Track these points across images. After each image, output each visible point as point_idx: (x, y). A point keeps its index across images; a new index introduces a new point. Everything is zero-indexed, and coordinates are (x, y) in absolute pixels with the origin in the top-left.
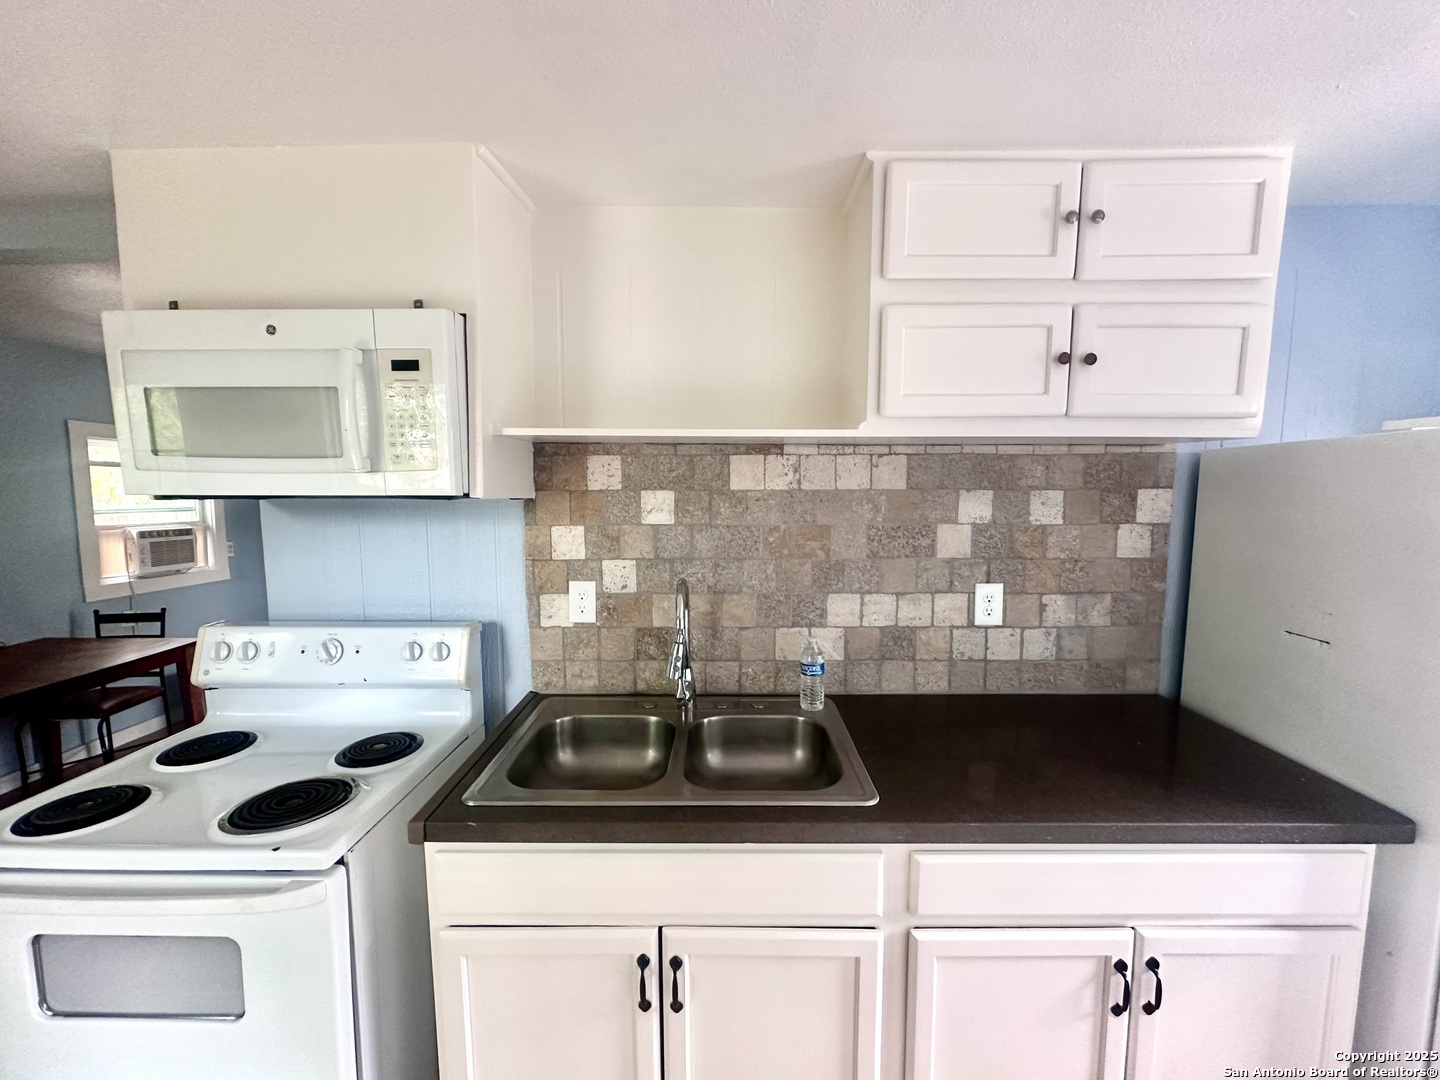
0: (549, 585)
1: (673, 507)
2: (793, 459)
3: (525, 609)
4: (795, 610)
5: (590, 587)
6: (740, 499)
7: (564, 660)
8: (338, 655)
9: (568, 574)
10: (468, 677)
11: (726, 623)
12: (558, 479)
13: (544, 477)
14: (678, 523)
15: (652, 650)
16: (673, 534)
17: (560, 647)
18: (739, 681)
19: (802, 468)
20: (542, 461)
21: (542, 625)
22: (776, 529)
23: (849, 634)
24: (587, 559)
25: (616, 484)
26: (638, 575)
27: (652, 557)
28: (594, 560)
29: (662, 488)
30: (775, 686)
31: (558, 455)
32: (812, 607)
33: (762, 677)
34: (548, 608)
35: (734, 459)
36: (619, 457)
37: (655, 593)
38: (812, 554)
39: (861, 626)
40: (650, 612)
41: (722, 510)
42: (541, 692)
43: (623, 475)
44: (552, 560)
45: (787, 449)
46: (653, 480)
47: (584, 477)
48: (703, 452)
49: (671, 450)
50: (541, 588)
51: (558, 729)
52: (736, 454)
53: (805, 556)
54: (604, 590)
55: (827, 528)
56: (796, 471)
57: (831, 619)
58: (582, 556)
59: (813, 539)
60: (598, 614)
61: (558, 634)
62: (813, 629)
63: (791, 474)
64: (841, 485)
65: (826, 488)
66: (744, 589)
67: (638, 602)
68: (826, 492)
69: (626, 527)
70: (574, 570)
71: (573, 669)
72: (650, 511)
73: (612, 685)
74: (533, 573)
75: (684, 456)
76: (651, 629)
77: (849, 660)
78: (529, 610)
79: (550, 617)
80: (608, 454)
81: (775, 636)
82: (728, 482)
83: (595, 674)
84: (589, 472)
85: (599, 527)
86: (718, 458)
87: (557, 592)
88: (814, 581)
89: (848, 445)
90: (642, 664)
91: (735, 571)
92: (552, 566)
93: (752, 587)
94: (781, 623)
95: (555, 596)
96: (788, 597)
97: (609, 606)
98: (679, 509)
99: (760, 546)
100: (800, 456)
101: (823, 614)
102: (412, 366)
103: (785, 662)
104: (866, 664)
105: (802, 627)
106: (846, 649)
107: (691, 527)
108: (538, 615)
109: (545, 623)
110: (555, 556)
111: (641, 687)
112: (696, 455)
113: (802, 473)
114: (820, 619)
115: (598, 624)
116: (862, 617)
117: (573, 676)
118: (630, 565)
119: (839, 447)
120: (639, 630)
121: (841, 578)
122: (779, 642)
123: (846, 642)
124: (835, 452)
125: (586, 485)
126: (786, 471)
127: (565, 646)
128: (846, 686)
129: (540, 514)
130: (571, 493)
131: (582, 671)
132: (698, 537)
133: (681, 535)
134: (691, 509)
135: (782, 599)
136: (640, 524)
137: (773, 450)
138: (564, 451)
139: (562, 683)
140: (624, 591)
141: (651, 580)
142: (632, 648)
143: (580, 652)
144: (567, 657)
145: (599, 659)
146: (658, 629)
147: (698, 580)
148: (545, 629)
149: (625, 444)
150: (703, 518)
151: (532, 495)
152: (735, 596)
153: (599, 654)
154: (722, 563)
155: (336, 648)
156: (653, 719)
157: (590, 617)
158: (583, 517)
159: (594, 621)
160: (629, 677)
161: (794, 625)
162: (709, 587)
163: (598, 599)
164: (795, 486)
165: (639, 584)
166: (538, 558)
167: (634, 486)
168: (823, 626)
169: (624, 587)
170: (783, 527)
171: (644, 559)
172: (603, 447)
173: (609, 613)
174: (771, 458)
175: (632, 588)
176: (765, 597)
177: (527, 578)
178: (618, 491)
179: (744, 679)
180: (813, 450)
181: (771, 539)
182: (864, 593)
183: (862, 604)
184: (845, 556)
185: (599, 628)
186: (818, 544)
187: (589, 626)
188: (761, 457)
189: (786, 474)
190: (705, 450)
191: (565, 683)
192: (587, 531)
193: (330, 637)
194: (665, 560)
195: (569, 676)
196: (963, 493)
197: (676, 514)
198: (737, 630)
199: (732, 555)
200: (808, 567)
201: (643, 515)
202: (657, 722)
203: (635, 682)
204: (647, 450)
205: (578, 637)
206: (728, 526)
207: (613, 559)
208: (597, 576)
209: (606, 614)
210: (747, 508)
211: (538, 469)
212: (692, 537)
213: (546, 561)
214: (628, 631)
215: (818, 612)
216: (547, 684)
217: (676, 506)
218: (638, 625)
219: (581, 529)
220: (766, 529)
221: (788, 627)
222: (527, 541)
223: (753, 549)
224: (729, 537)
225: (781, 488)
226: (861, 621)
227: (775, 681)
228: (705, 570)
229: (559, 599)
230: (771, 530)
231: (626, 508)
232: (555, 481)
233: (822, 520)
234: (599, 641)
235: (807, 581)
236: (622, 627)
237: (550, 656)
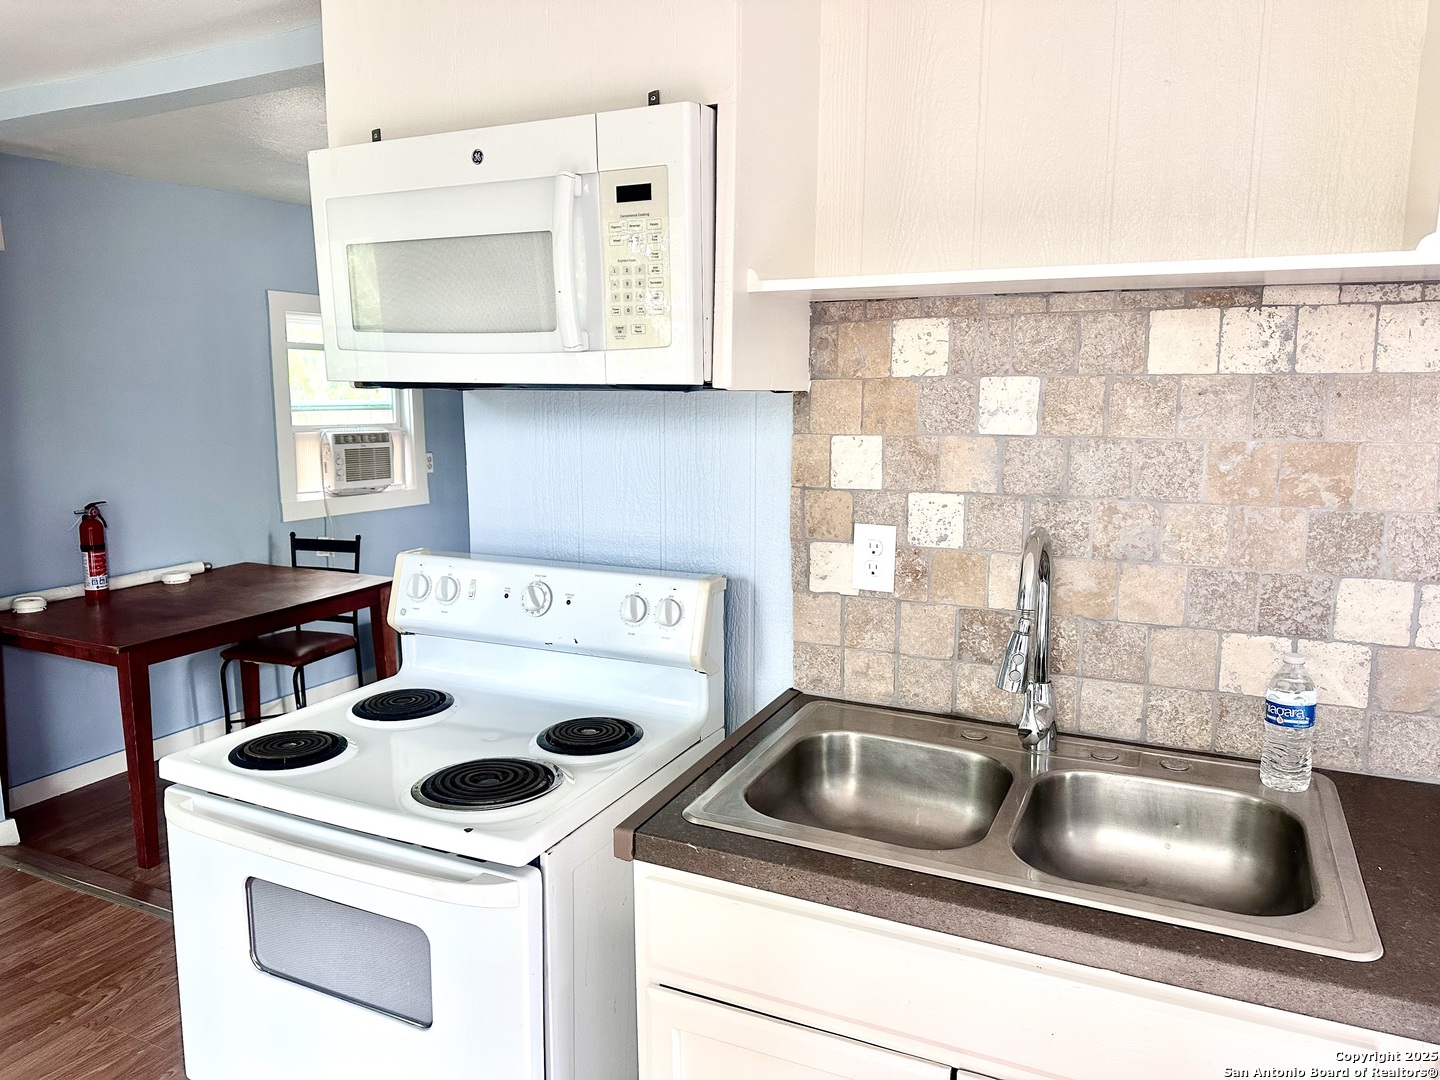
0: (824, 528)
1: (1035, 406)
2: (1282, 315)
3: (788, 564)
4: (1265, 602)
5: (887, 535)
6: (1167, 390)
7: (842, 646)
8: (547, 605)
9: (854, 512)
10: (705, 654)
11: (1124, 615)
12: (847, 356)
13: (826, 356)
14: (1044, 432)
15: (986, 647)
16: (1033, 453)
17: (837, 626)
18: (1143, 720)
19: (1301, 331)
20: (823, 332)
21: (811, 589)
22: (1237, 447)
23: (1380, 659)
24: (886, 490)
25: (939, 366)
26: (967, 520)
27: (993, 490)
28: (895, 492)
29: (1018, 373)
30: (1216, 738)
31: (850, 321)
32: (1305, 601)
33: (1189, 719)
34: (822, 563)
35: (1157, 317)
36: (946, 321)
37: (995, 551)
38: (1313, 497)
39: (1412, 646)
40: (984, 584)
41: (1129, 411)
42: (805, 692)
43: (952, 351)
44: (830, 488)
45: (1269, 296)
46: (1005, 359)
47: (887, 356)
48: (1099, 307)
49: (1040, 304)
50: (812, 532)
51: (825, 748)
52: (1163, 308)
53: (1296, 501)
54: (910, 540)
55: (1350, 449)
56: (1287, 337)
57: (1343, 626)
58: (877, 485)
59: (1317, 469)
60: (899, 577)
61: (834, 605)
62: (1302, 643)
63: (1275, 345)
64: (1386, 364)
65: (1351, 370)
66: (1164, 557)
67: (967, 564)
68: (1354, 379)
69: (952, 440)
70: (863, 507)
71: (855, 662)
72: (993, 414)
73: (916, 695)
74: (802, 509)
75: (1063, 314)
76: (984, 613)
77: (1375, 711)
78: (794, 566)
79: (824, 578)
80: (928, 316)
81: (1220, 648)
82: (1144, 360)
83: (889, 674)
84: (895, 349)
85: (906, 438)
86: (1127, 316)
87: (836, 540)
88: (1311, 550)
89: (1408, 283)
90: (966, 668)
91: (1149, 523)
92: (830, 499)
93: (1181, 555)
94: (1234, 624)
95: (833, 546)
96: (1252, 577)
97: (914, 567)
98: (1048, 408)
99: (1202, 479)
100: (1298, 308)
101: (1327, 615)
103: (1238, 697)
104: (1416, 723)
105: (1280, 635)
106: (1372, 687)
107: (1066, 442)
108: (807, 573)
109: (815, 586)
110: (836, 483)
111: (964, 706)
112: (1086, 313)
113: (1301, 342)
114: (1316, 626)
115: (897, 596)
116: (1414, 629)
117: (856, 673)
118: (954, 501)
119: (1388, 288)
120: (963, 611)
121: (1372, 550)
122: (1228, 659)
123: (1375, 675)
124: (1377, 298)
125: (890, 370)
126: (1265, 336)
127: (844, 625)
128: (1367, 758)
129: (817, 416)
130: (865, 382)
131: (868, 667)
132: (1080, 458)
133: (1047, 453)
134: (1070, 409)
135: (1240, 579)
136: (974, 434)
137: (1241, 298)
138: (858, 313)
139: (836, 682)
140: (943, 545)
141: (989, 530)
142: (951, 640)
143: (868, 636)
144: (847, 643)
145: (895, 652)
146: (997, 612)
147: (1075, 535)
148: (816, 595)
149: (959, 298)
150: (1087, 423)
151: (806, 386)
152: (1144, 568)
153: (897, 642)
154: (1123, 507)
155: (545, 594)
156: (975, 757)
157: (885, 582)
158: (881, 421)
159: (892, 591)
160: (944, 686)
161: (1261, 631)
162: (1095, 548)
163: (898, 555)
164: (1283, 366)
165: (968, 536)
166: (809, 482)
167: (966, 370)
168: (1323, 637)
169: (943, 538)
170: (1251, 445)
171: (977, 494)
172: (920, 304)
173: (916, 580)
174: (1234, 313)
175: (956, 541)
176: (1207, 574)
177: (793, 516)
178: (941, 378)
179: (1153, 717)
180: (1330, 296)
181: (1223, 468)
182: (1425, 581)
183: (1419, 602)
184: (1384, 505)
185: (899, 601)
186: (1327, 479)
187: (884, 597)
188: (1215, 312)
189: (1266, 344)
190: (1104, 303)
191: (843, 680)
192: (888, 443)
193: (538, 579)
194: (1018, 497)
195: (848, 671)
197: (1042, 417)
198: (1144, 629)
199: (1144, 493)
200: (1301, 523)
201: (983, 419)
202: (982, 765)
203: (954, 697)
204: (995, 307)
205: (865, 613)
206: (1139, 441)
207: (926, 490)
208: (899, 518)
209: (910, 580)
210: (1179, 408)
211: (817, 344)
212: (1069, 457)
213: (824, 489)
214: (946, 613)
215: (1318, 611)
216: (816, 681)
217: (1043, 403)
218: (963, 602)
219: (875, 443)
220: (1216, 448)
221: (1250, 633)
222: (794, 459)
223: (1186, 484)
224: (1140, 460)
225: (1251, 370)
226: (1414, 636)
227: (1216, 728)
228: (1090, 518)
229: (839, 550)
230: (1225, 452)
231: (953, 407)
232: (841, 362)
233: (1336, 432)
234: (898, 621)
235: (1297, 550)
236: (935, 603)
237: (821, 637)
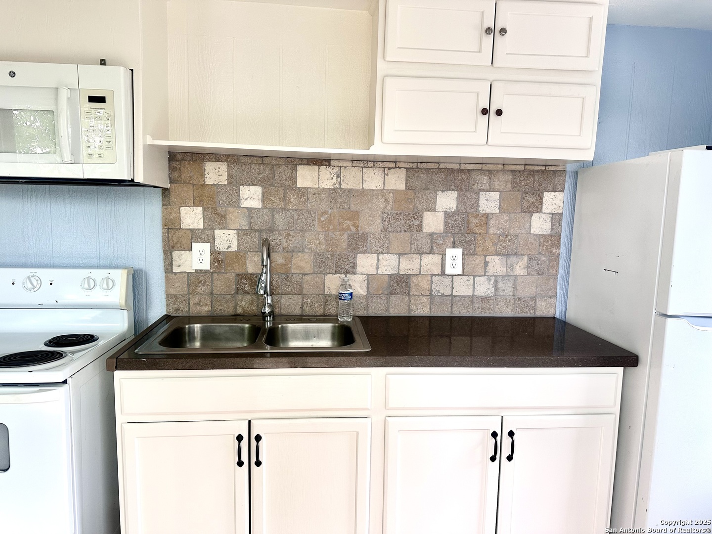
0: (179, 245)
1: (260, 197)
2: (336, 169)
3: (162, 261)
4: (337, 263)
5: (206, 247)
6: (303, 193)
7: (189, 294)
8: (38, 286)
9: (192, 238)
10: (126, 301)
11: (294, 271)
12: (185, 175)
13: (176, 174)
14: (264, 207)
15: (247, 288)
16: (261, 214)
17: (186, 286)
18: (302, 308)
19: (342, 175)
20: (174, 164)
21: (174, 271)
22: (326, 212)
23: (369, 278)
24: (205, 229)
25: (224, 180)
26: (238, 240)
27: (247, 228)
28: (209, 229)
29: (254, 185)
30: (325, 310)
31: (186, 160)
32: (348, 262)
33: (316, 305)
34: (178, 260)
35: (299, 168)
36: (226, 164)
37: (249, 251)
38: (348, 228)
39: (377, 274)
40: (246, 264)
41: (292, 200)
42: (172, 315)
43: (229, 175)
44: (181, 228)
45: (332, 163)
46: (248, 179)
47: (203, 175)
48: (280, 163)
49: (260, 160)
50: (173, 247)
51: (187, 331)
52: (301, 165)
53: (343, 230)
54: (216, 249)
55: (357, 213)
56: (338, 177)
57: (359, 269)
58: (201, 227)
59: (348, 219)
60: (212, 264)
61: (184, 277)
62: (348, 275)
63: (335, 178)
64: (366, 186)
65: (356, 188)
66: (306, 250)
67: (239, 256)
68: (357, 190)
69: (230, 209)
70: (195, 236)
71: (194, 300)
72: (246, 199)
73: (220, 310)
74: (168, 237)
75: (268, 164)
76: (246, 275)
77: (369, 296)
78: (165, 261)
79: (179, 266)
80: (219, 161)
81: (324, 280)
82: (296, 182)
83: (209, 303)
84: (206, 173)
85: (212, 208)
86: (290, 166)
87: (184, 250)
88: (349, 245)
89: (370, 161)
90: (240, 297)
91: (301, 238)
92: (181, 233)
93: (311, 249)
94: (328, 271)
95: (183, 252)
96: (332, 255)
97: (217, 258)
98: (265, 198)
99: (316, 223)
100: (341, 167)
101: (354, 266)
102: (102, 100)
103: (331, 296)
104: (380, 297)
105: (342, 274)
106: (368, 288)
107: (272, 210)
108: (171, 265)
109: (175, 269)
110: (183, 226)
111: (239, 311)
112: (276, 164)
113: (342, 178)
114: (352, 269)
115: (212, 271)
116: (377, 268)
117: (195, 304)
118: (233, 233)
119: (365, 162)
120: (238, 275)
121: (365, 244)
122: (327, 283)
123: (368, 284)
124: (362, 165)
125: (204, 181)
126: (332, 176)
127: (189, 285)
128: (368, 311)
129: (173, 198)
130: (194, 185)
131: (200, 301)
132: (277, 216)
133: (266, 214)
134: (272, 198)
135: (329, 256)
136: (239, 207)
137: (324, 163)
138: (189, 157)
139: (186, 309)
140: (229, 250)
141: (246, 243)
142: (234, 287)
143: (199, 289)
144: (191, 292)
145: (212, 294)
146: (251, 274)
147: (277, 244)
148: (176, 274)
149: (230, 155)
150: (279, 204)
151: (168, 186)
152: (300, 254)
153: (212, 290)
154: (292, 233)
155: (37, 281)
156: (247, 326)
157: (206, 266)
158: (201, 201)
159: (209, 269)
160: (232, 305)
161: (336, 273)
162: (284, 248)
163: (211, 255)
164: (338, 186)
165: (239, 246)
166: (171, 226)
167: (234, 182)
168: (354, 273)
169: (229, 247)
170: (330, 211)
171: (242, 230)
172: (216, 156)
173: (218, 264)
174: (322, 167)
175: (234, 248)
176: (320, 255)
177: (164, 240)
178: (225, 185)
179: (305, 306)
180: (349, 164)
181: (322, 219)
182: (379, 253)
183: (378, 260)
184: (367, 230)
185: (212, 273)
186: (352, 222)
187: (206, 272)
188: (317, 167)
189: (332, 179)
190: (281, 161)
191: (189, 308)
192: (204, 210)
193: (32, 274)
194: (256, 231)
195: (191, 304)
196: (439, 192)
197: (263, 201)
198: (301, 275)
199: (298, 228)
200: (345, 236)
201: (242, 201)
202: (249, 327)
203: (236, 308)
204: (243, 160)
205: (198, 279)
206: (295, 210)
207: (221, 229)
208: (211, 240)
209: (217, 264)
210: (308, 199)
211: (172, 169)
212: (273, 216)
213: (177, 229)
214: (231, 276)
215: (351, 265)
216: (177, 310)
217: (263, 196)
218: (238, 271)
219: (200, 209)
220: (320, 212)
221: (333, 274)
222: (163, 216)
223: (311, 225)
224: (296, 217)
225: (329, 187)
226: (378, 271)
227: (324, 307)
228: (281, 237)
229: (185, 255)
230: (323, 214)
231: (230, 197)
232: (183, 177)
233: (354, 208)
234: (212, 281)
235: (345, 245)
236: (227, 273)
237: (179, 291)
